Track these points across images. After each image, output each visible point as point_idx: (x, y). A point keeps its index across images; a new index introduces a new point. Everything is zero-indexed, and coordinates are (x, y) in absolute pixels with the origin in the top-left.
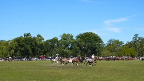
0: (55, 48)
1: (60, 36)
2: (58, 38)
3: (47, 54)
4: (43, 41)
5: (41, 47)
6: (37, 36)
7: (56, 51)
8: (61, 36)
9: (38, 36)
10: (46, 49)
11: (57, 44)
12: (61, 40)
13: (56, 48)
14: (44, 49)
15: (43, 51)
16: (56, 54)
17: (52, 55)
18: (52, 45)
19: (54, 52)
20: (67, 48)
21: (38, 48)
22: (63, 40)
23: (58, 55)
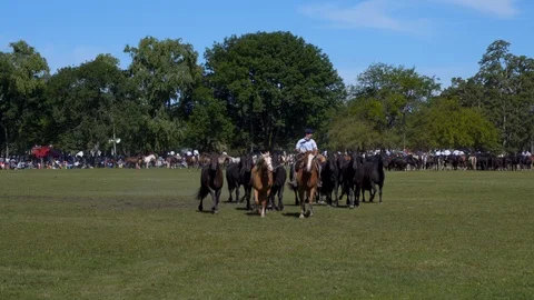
0: (101, 109)
1: (127, 50)
2: (115, 61)
3: (66, 138)
4: (41, 74)
5: (33, 105)
6: (11, 50)
7: (107, 122)
8: (134, 49)
9: (17, 50)
10: (58, 114)
11: (114, 90)
12: (131, 71)
13: (108, 107)
14: (49, 114)
15: (43, 122)
16: (110, 136)
17: (89, 145)
18: (91, 93)
19: (100, 129)
20: (163, 108)
21: (21, 108)
22: (143, 70)
23: (118, 141)
